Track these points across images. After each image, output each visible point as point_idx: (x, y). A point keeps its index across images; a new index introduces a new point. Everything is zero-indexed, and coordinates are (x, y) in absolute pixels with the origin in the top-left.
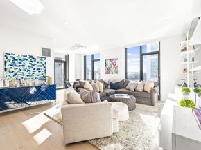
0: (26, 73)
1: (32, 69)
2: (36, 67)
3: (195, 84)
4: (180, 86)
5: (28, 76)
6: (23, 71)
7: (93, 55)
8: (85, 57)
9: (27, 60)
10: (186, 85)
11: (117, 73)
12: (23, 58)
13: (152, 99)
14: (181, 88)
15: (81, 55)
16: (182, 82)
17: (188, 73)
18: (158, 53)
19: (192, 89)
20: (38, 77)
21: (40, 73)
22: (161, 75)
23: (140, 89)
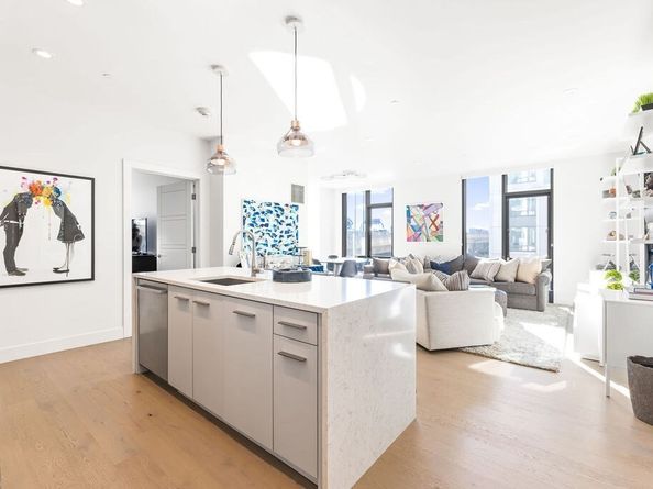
0: (271, 242)
1: (278, 233)
2: (284, 227)
3: (631, 264)
4: (600, 268)
5: (273, 246)
6: (266, 237)
7: (368, 193)
8: (344, 196)
9: (271, 212)
10: (613, 266)
11: (440, 238)
12: (265, 208)
13: (538, 296)
14: (604, 273)
15: (333, 191)
16: (605, 261)
17: (618, 241)
18: (549, 193)
19: (625, 274)
20: (286, 249)
21: (289, 241)
22: (555, 245)
23: (509, 276)
